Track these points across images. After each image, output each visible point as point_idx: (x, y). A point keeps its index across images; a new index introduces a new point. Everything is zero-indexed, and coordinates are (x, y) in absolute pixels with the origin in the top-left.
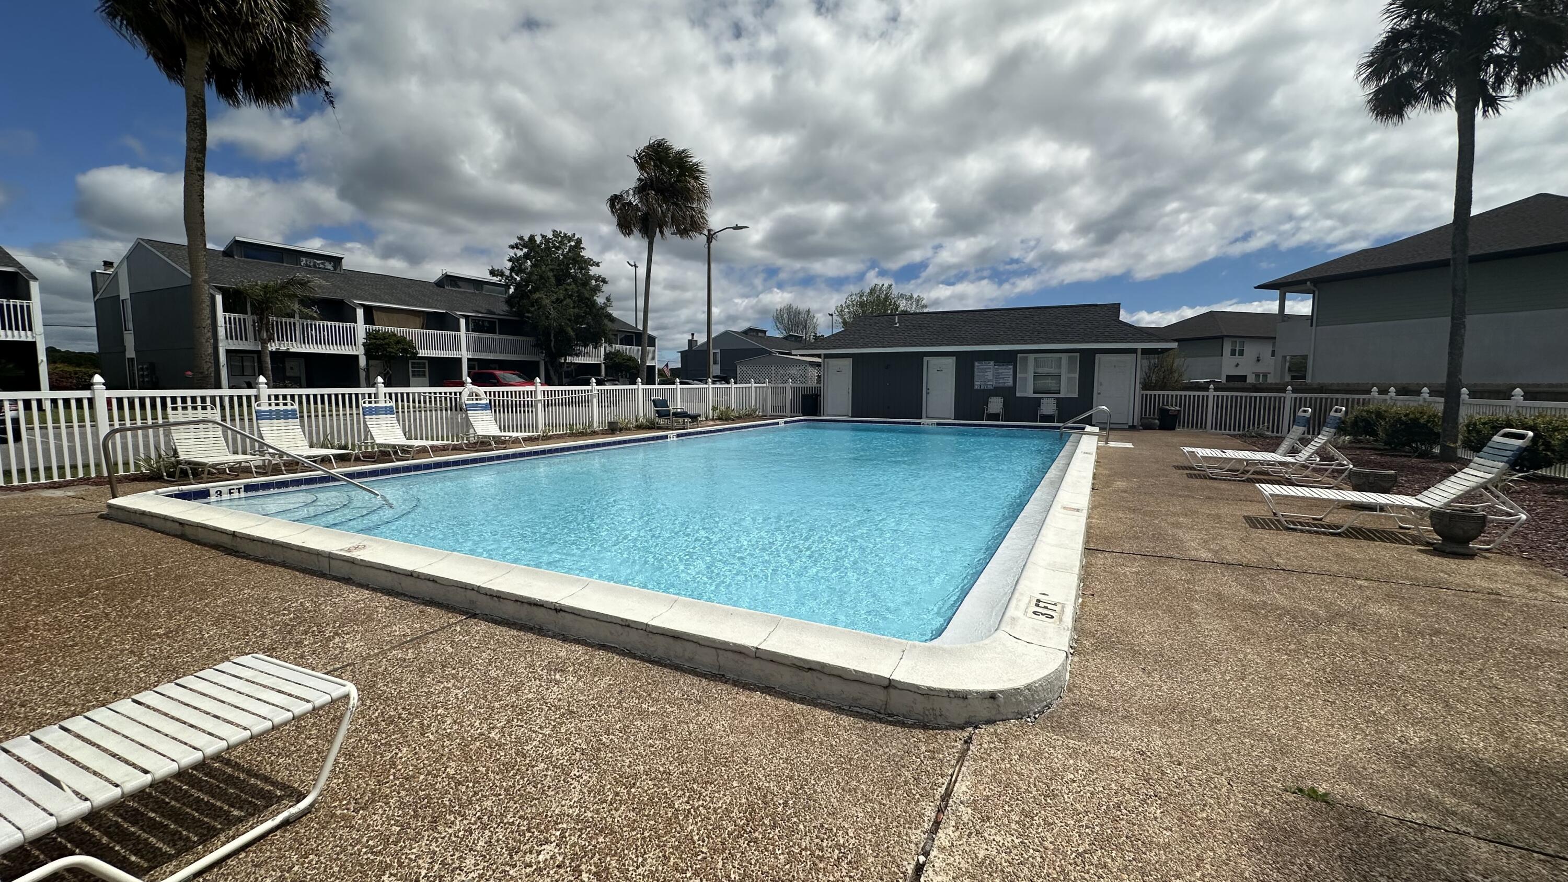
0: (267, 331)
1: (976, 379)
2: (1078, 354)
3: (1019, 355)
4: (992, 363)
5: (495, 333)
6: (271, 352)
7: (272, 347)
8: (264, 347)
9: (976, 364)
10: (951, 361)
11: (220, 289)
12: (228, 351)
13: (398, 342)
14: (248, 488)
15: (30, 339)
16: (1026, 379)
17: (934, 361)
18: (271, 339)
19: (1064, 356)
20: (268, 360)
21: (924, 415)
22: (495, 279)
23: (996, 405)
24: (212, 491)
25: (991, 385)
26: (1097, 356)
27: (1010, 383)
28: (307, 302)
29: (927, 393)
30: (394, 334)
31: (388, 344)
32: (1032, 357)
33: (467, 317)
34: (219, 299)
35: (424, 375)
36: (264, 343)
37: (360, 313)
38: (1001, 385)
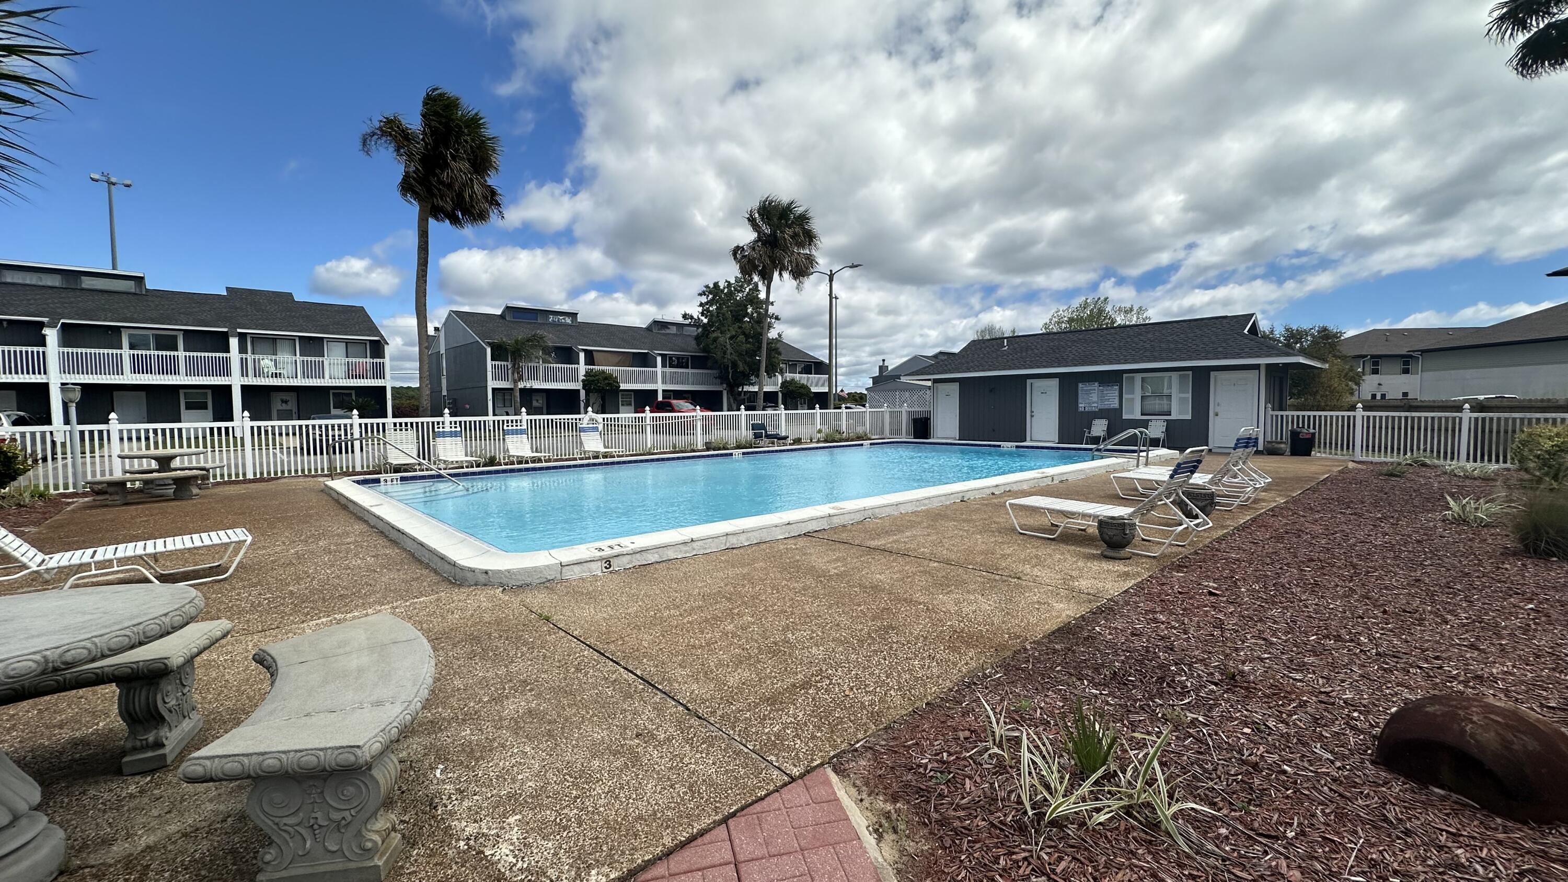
0: (518, 373)
1: (1080, 401)
2: (1190, 373)
3: (1125, 375)
4: (1096, 384)
5: (687, 367)
6: (520, 389)
7: (521, 385)
8: (516, 385)
9: (1080, 385)
10: (1055, 382)
11: (489, 344)
12: (494, 389)
13: (606, 378)
14: (402, 479)
15: (383, 385)
16: (1133, 399)
17: (1038, 383)
18: (521, 378)
19: (1175, 375)
20: (518, 394)
21: (1028, 438)
22: (687, 322)
23: (1099, 427)
24: (382, 480)
25: (1095, 407)
26: (1212, 374)
27: (1115, 404)
28: (547, 351)
29: (1032, 416)
30: (603, 372)
31: (598, 380)
32: (1138, 377)
33: (663, 356)
34: (489, 350)
35: (631, 405)
36: (515, 382)
37: (582, 356)
38: (1106, 407)
